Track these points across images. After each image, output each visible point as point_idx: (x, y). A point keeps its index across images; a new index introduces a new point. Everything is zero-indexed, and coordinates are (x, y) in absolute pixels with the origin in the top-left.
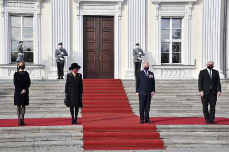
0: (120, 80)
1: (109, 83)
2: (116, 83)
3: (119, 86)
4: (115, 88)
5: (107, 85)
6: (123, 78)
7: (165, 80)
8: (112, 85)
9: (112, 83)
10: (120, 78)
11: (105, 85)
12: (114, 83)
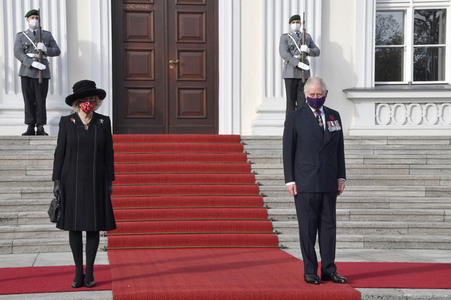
0: (236, 139)
1: (199, 149)
2: (225, 149)
3: (234, 159)
4: (220, 164)
5: (194, 154)
6: (246, 132)
7: (387, 138)
8: (211, 154)
9: (210, 149)
10: (236, 133)
11: (188, 154)
12: (217, 149)
